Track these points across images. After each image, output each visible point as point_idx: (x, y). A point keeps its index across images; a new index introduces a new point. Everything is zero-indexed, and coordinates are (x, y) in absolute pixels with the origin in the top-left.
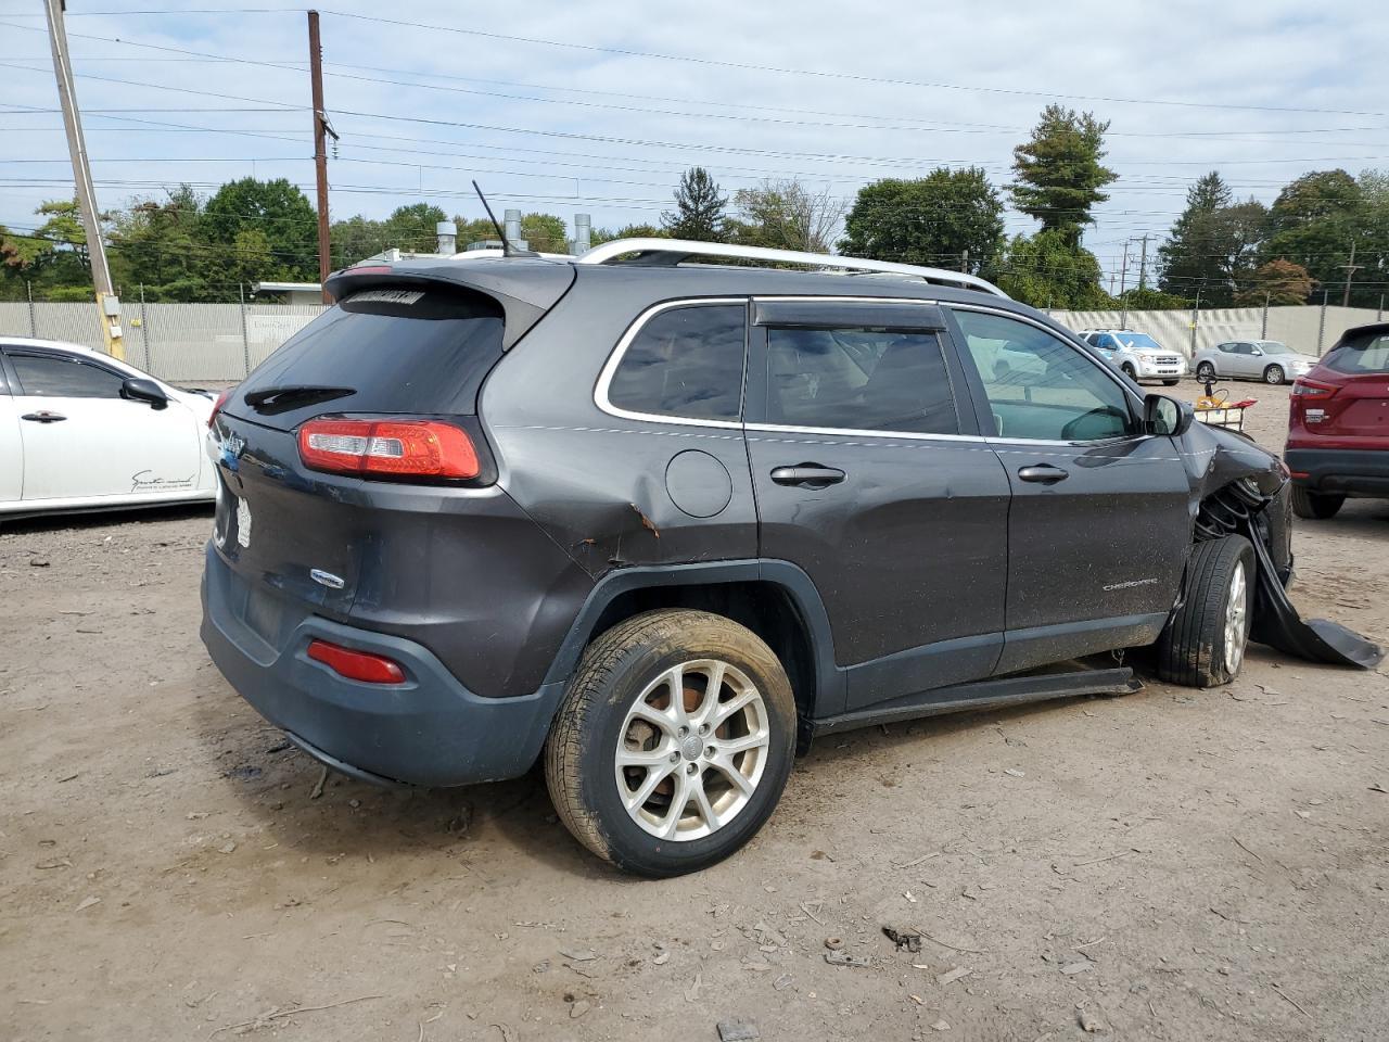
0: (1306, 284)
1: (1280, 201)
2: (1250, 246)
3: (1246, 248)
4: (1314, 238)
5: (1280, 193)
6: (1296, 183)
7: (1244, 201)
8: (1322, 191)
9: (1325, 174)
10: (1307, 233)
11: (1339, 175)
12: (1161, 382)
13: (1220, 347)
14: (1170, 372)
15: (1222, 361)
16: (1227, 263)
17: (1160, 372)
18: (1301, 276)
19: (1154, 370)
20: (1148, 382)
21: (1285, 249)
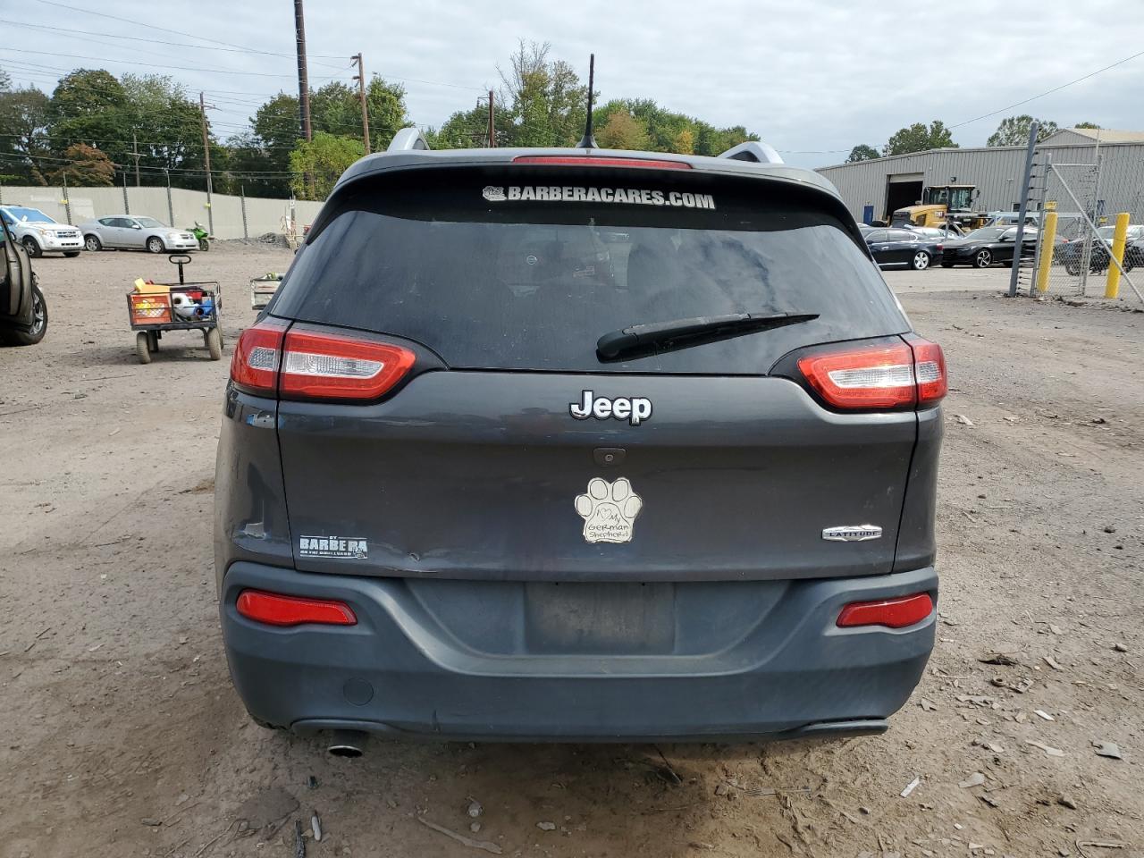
0: (107, 167)
1: (58, 91)
2: (40, 129)
3: (36, 131)
4: (97, 127)
5: (57, 85)
6: (70, 76)
7: (26, 87)
8: (93, 86)
9: (92, 72)
10: (90, 122)
11: (102, 74)
12: (61, 254)
13: (101, 221)
14: (73, 244)
15: (106, 234)
16: (20, 143)
17: (63, 244)
18: (103, 159)
19: (58, 243)
20: (53, 254)
21: (74, 134)
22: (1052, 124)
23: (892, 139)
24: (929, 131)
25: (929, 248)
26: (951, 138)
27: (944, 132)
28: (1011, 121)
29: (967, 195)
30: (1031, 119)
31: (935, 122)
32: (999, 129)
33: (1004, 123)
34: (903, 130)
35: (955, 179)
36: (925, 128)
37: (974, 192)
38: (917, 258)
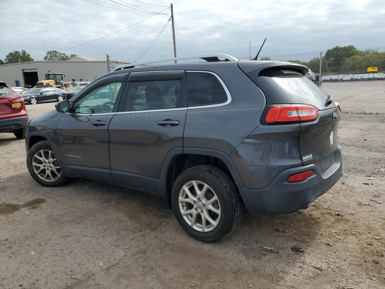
22: (64, 54)
23: (7, 56)
24: (21, 54)
25: (62, 94)
26: (30, 57)
27: (27, 54)
28: (50, 52)
29: (61, 77)
30: (57, 52)
31: (23, 51)
32: (47, 54)
33: (48, 52)
34: (11, 53)
35: (49, 71)
36: (19, 53)
37: (63, 75)
38: (59, 98)
